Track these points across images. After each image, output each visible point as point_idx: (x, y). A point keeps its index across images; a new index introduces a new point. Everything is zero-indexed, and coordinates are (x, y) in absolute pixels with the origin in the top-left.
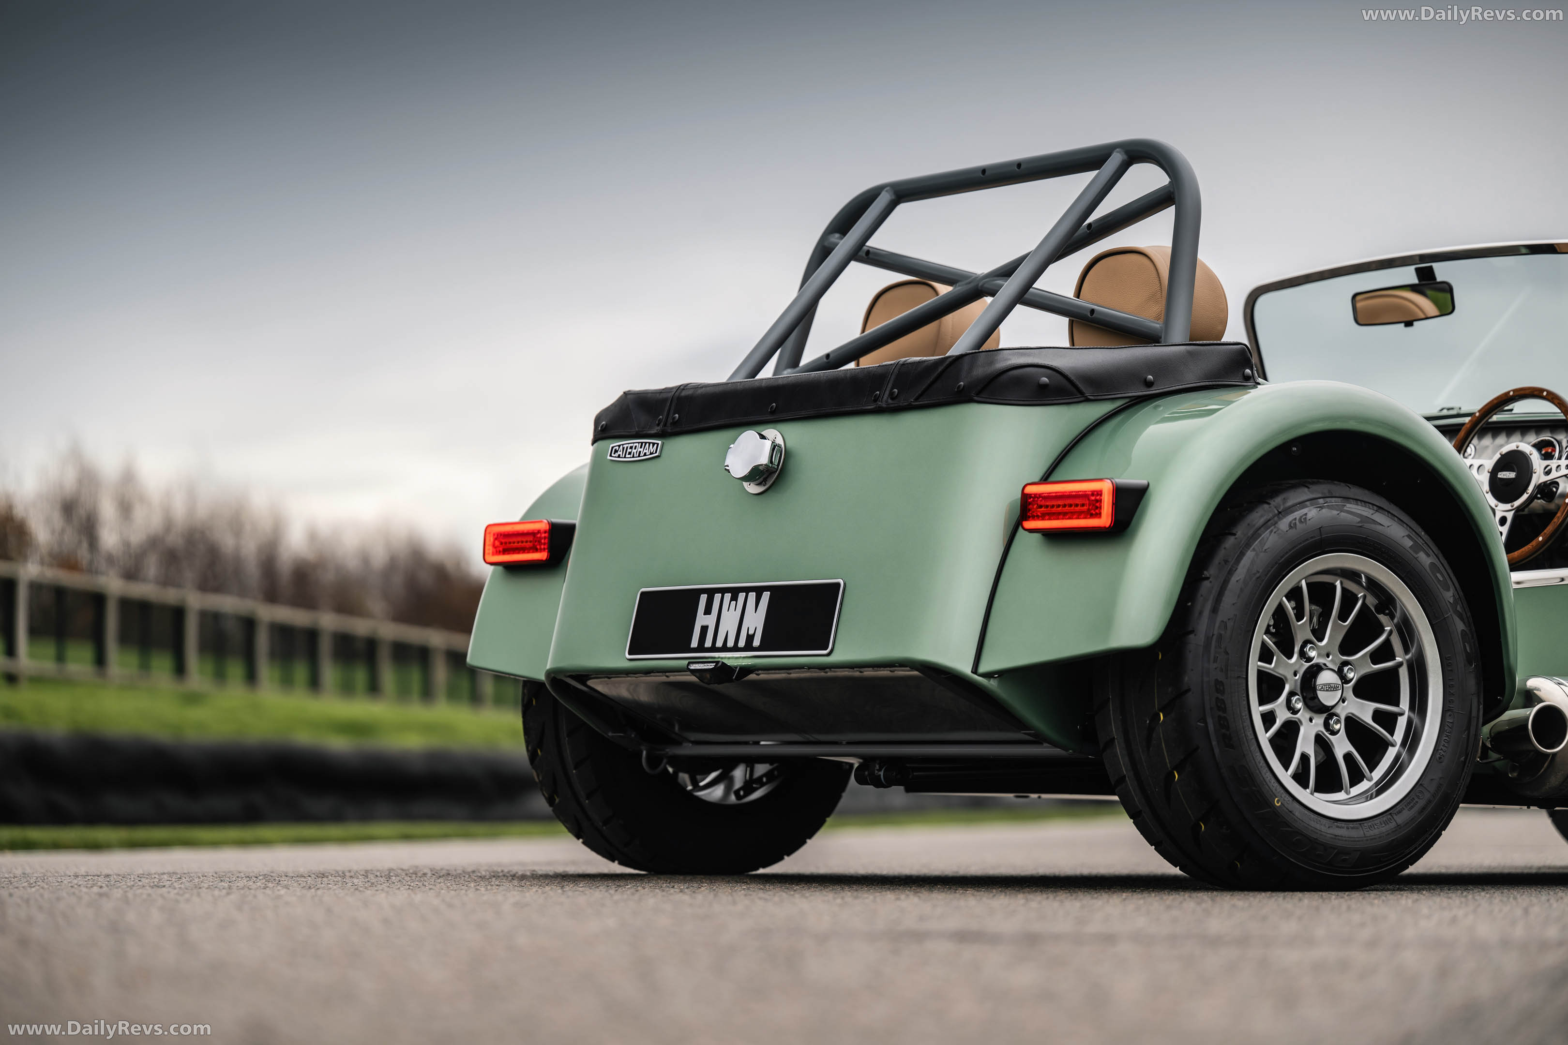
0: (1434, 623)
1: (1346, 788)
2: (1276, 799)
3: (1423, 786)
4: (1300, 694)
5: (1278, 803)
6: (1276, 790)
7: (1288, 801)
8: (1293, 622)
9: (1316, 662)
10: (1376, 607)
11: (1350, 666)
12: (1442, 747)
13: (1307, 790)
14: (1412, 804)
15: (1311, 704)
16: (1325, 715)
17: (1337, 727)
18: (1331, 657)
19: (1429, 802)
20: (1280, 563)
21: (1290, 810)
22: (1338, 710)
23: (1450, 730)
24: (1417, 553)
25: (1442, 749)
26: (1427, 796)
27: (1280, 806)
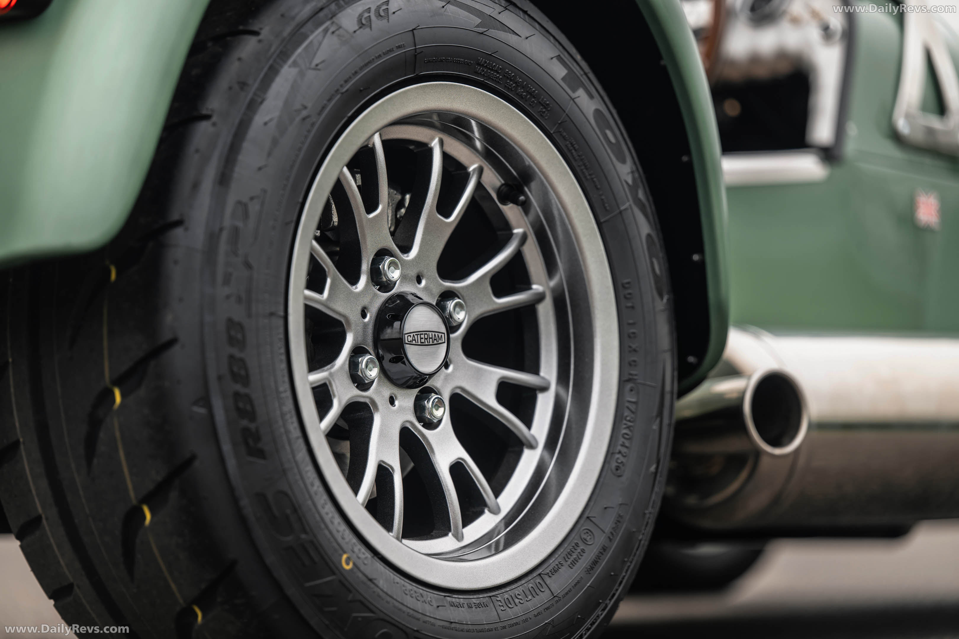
0: (602, 220)
1: (456, 528)
2: (345, 556)
3: (591, 521)
4: (372, 352)
5: (348, 564)
6: (343, 538)
7: (366, 558)
8: (360, 215)
9: (399, 291)
10: (499, 192)
11: (457, 300)
12: (619, 448)
13: (391, 534)
14: (574, 556)
15: (395, 369)
16: (416, 391)
17: (438, 413)
18: (424, 282)
19: (604, 549)
20: (342, 93)
21: (370, 576)
22: (436, 382)
23: (633, 416)
24: (574, 91)
25: (620, 452)
26: (600, 539)
27: (351, 570)
